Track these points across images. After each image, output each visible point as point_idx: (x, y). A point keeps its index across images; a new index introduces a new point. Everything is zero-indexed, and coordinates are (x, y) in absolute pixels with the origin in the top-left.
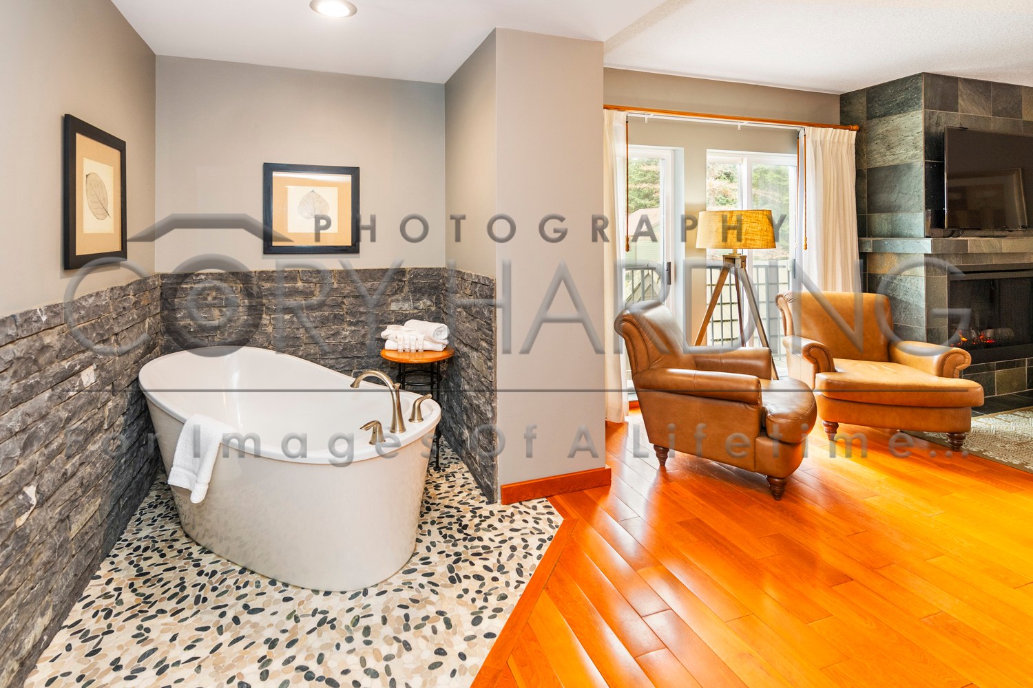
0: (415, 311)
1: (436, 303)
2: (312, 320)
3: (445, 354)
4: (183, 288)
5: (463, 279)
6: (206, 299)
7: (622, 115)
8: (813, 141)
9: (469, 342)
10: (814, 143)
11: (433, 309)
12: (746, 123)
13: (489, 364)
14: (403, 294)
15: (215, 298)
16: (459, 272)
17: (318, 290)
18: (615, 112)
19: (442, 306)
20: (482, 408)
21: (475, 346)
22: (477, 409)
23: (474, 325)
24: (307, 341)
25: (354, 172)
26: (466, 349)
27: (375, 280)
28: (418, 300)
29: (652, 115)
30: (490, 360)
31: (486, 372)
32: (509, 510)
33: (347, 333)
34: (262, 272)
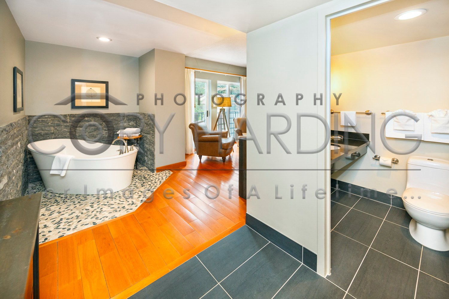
0: (129, 126)
1: (136, 123)
2: (91, 129)
3: (139, 136)
4: (38, 120)
5: (145, 115)
6: (48, 124)
7: (194, 70)
8: (243, 80)
9: (147, 132)
10: (244, 80)
11: (135, 125)
12: (227, 74)
13: (153, 137)
14: (124, 121)
15: (52, 123)
16: (144, 113)
17: (93, 120)
18: (191, 69)
19: (138, 124)
20: (151, 149)
21: (149, 133)
22: (149, 150)
23: (149, 127)
24: (89, 136)
25: (107, 83)
26: (146, 135)
27: (114, 116)
28: (129, 122)
29: (202, 71)
30: (153, 136)
31: (152, 139)
32: (158, 173)
33: (104, 133)
34: (71, 114)
